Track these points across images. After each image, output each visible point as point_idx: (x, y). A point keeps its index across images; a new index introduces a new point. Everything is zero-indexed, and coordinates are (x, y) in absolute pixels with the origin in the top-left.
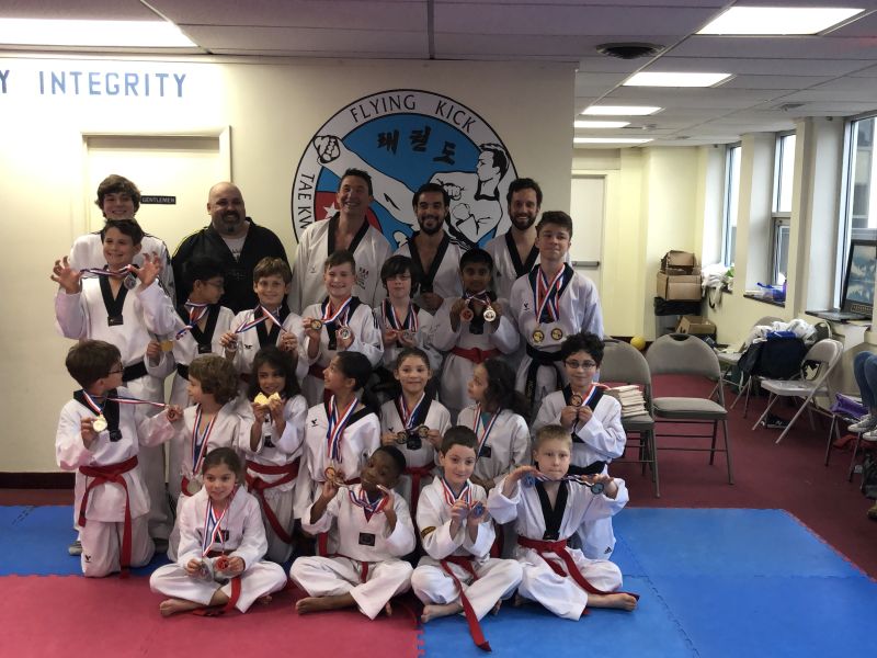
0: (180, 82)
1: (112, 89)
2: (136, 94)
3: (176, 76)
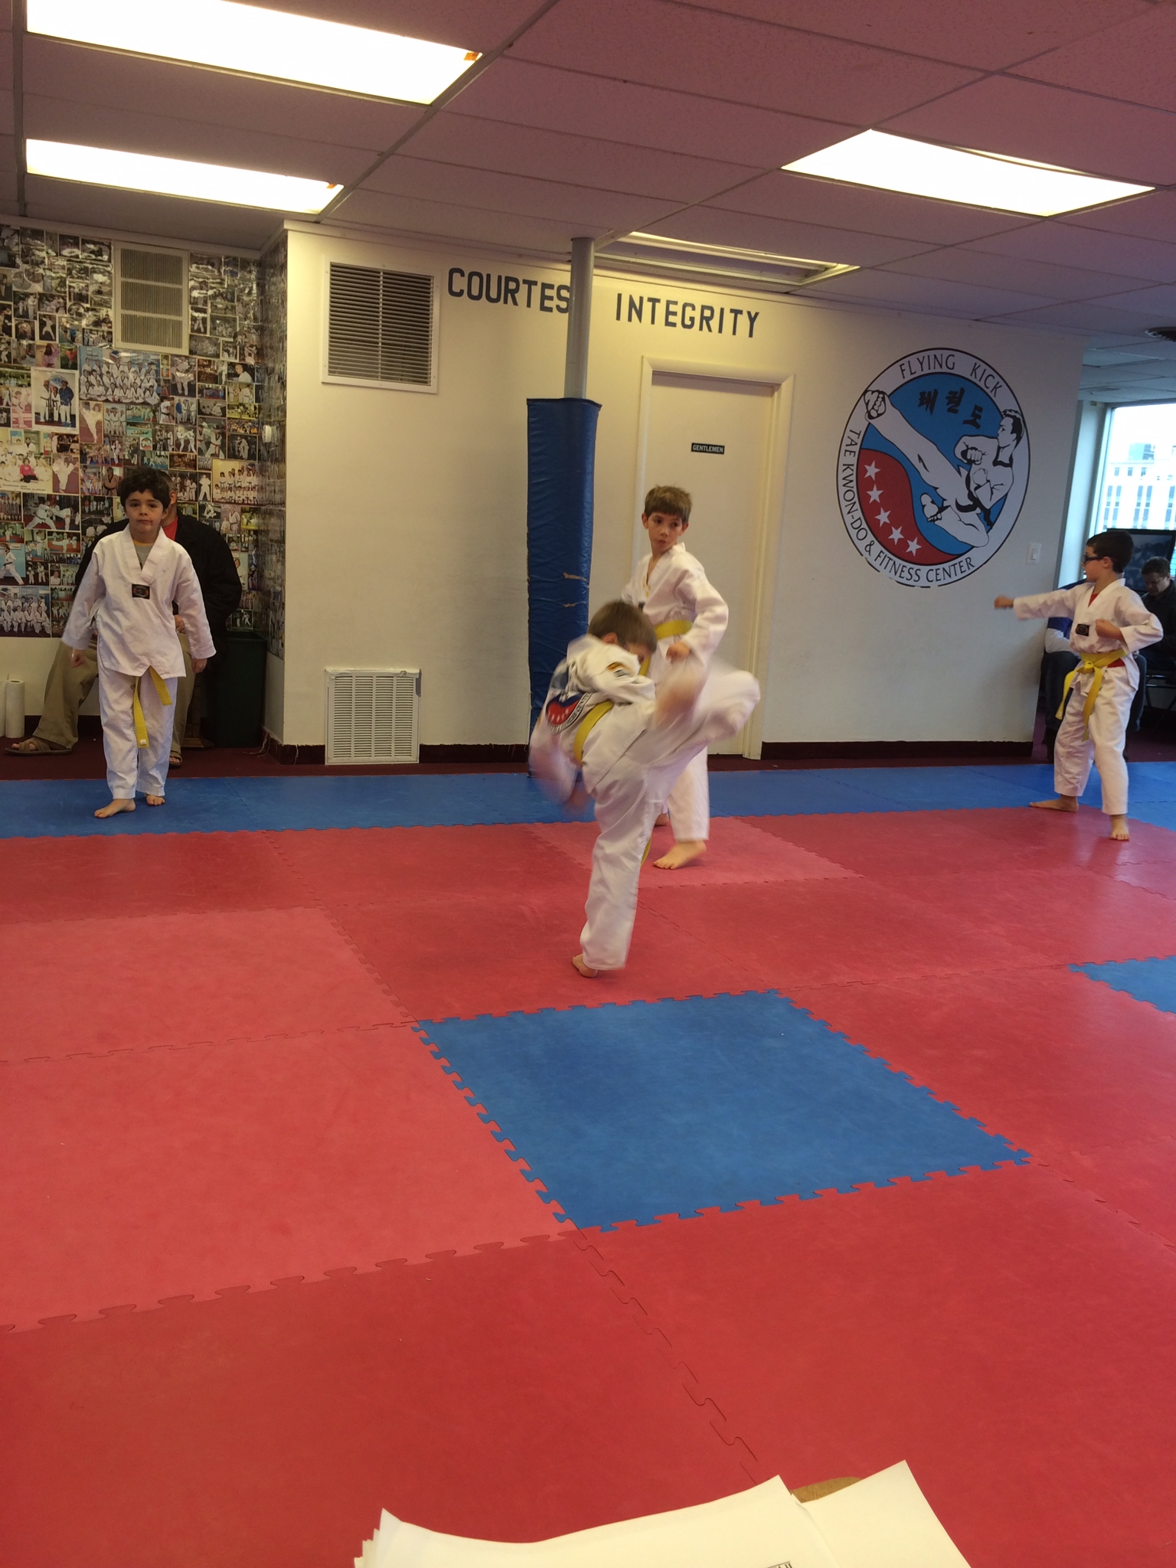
0: (752, 320)
1: (688, 322)
2: (710, 330)
3: (749, 313)
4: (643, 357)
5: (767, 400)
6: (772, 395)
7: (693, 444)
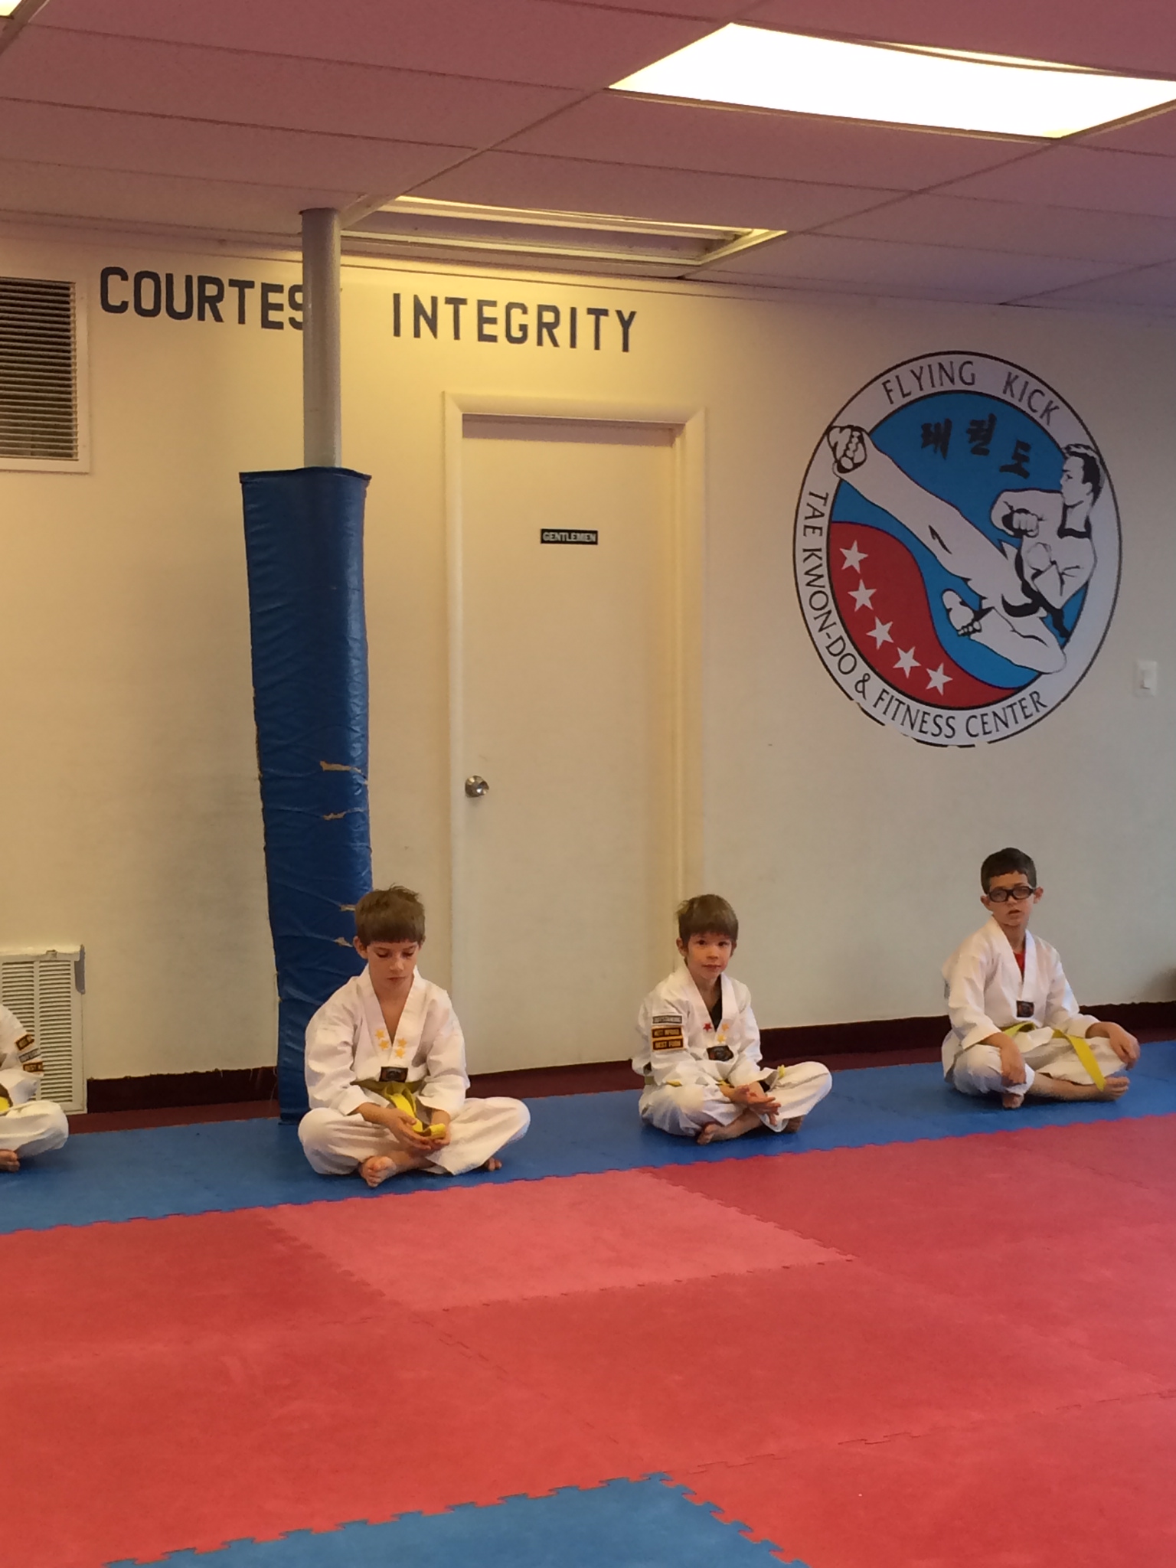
0: (626, 324)
1: (516, 333)
2: (555, 343)
3: (619, 313)
4: (443, 393)
5: (664, 452)
6: (671, 443)
7: (543, 531)
